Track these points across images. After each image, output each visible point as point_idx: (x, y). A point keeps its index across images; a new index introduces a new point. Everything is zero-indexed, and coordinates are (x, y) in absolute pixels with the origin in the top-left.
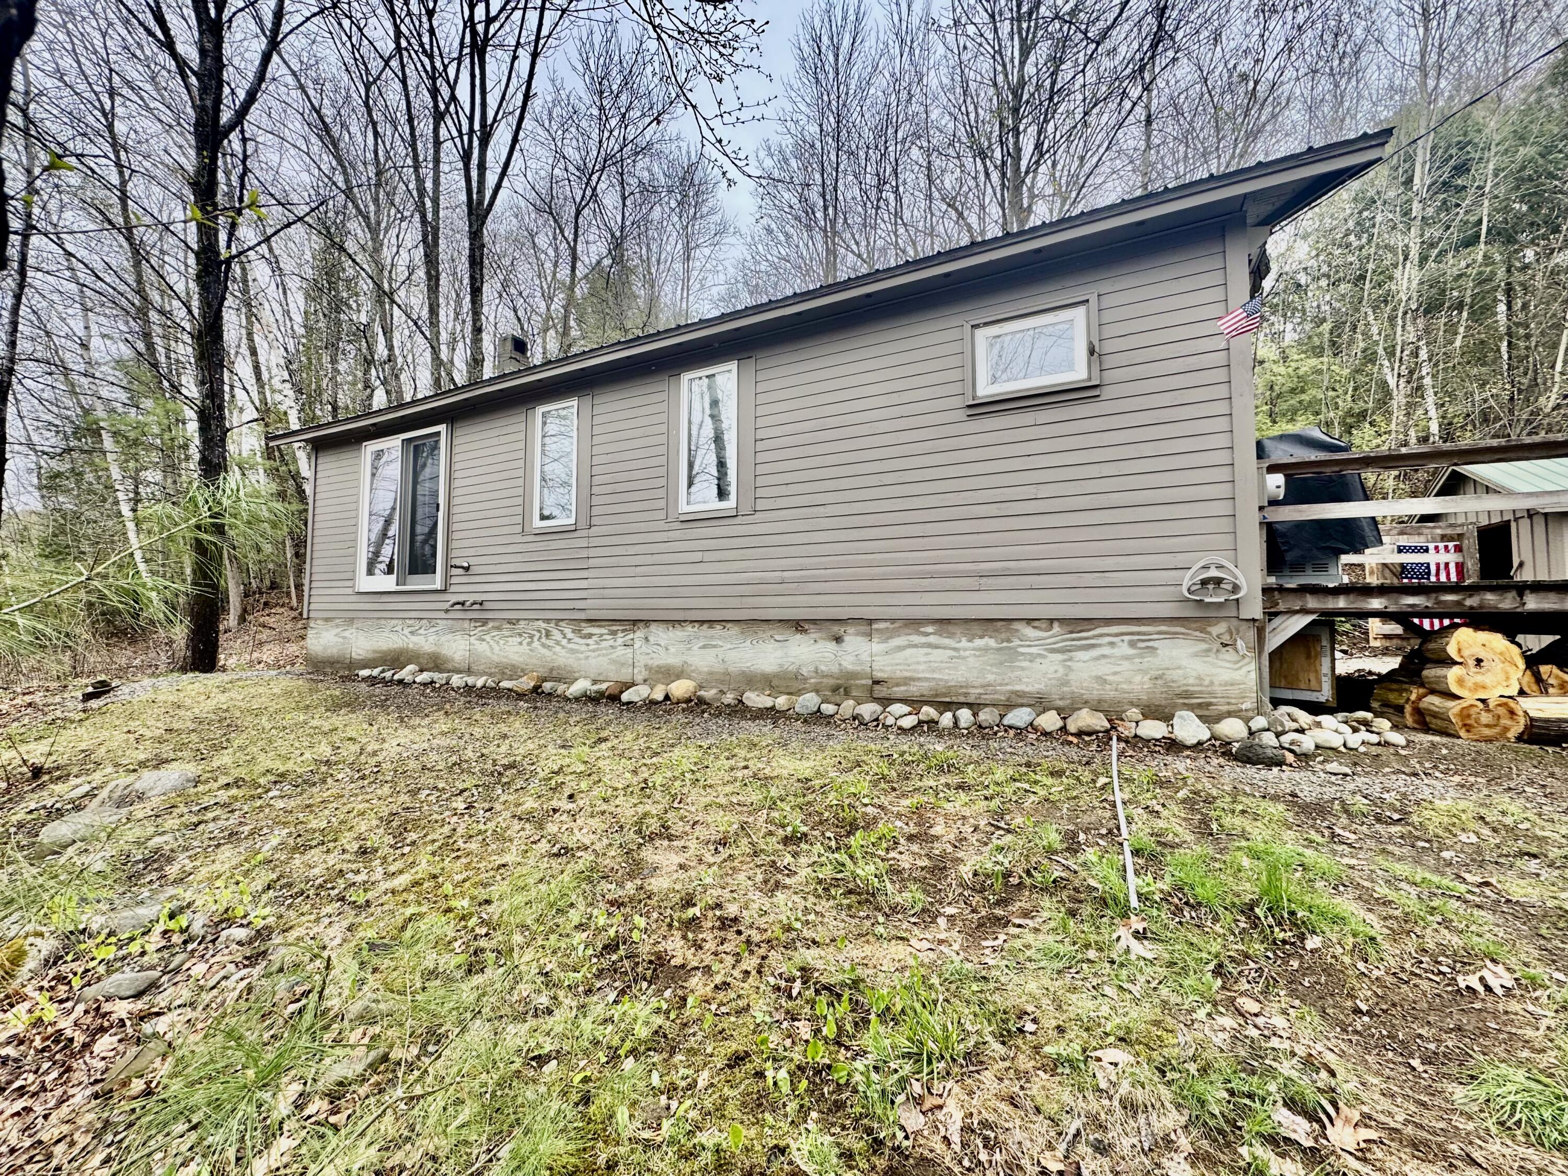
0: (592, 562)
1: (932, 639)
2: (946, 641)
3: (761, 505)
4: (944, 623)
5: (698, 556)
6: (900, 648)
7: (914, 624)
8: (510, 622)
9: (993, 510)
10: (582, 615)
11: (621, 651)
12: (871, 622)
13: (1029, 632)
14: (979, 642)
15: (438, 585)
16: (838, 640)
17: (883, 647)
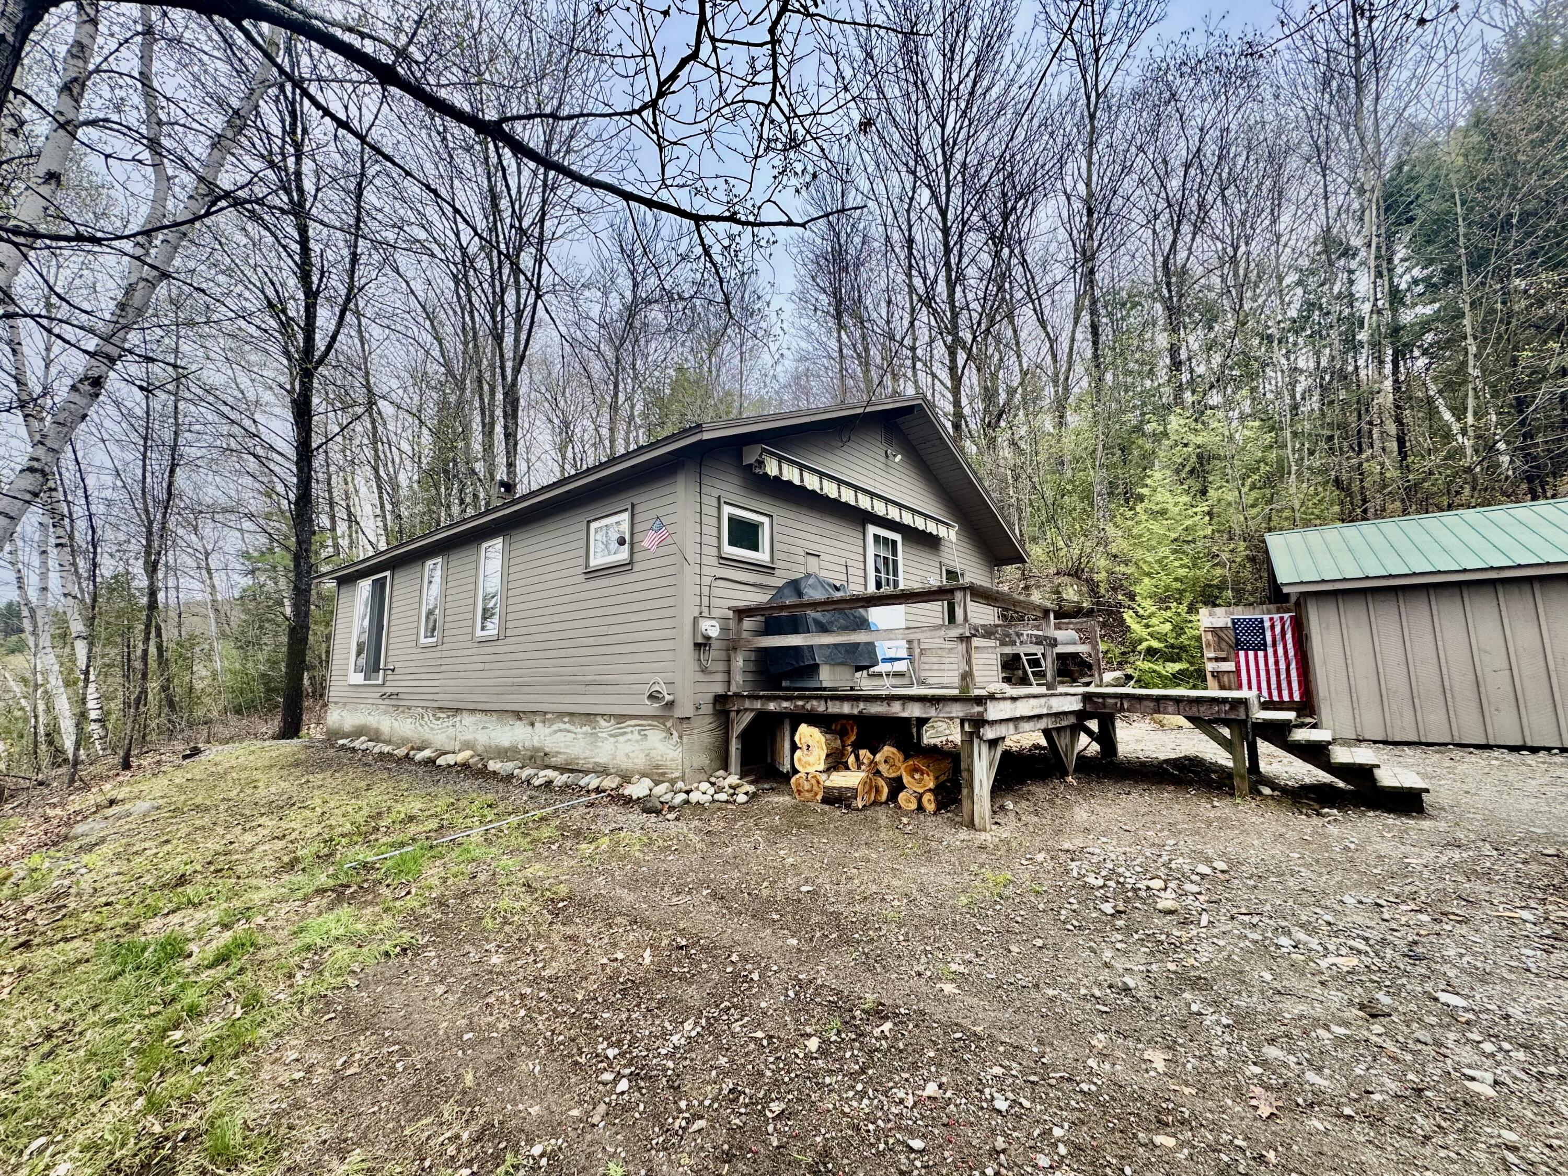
0: (443, 668)
1: (568, 726)
2: (572, 728)
3: (509, 633)
4: (571, 714)
5: (481, 666)
6: (556, 732)
7: (560, 715)
8: (409, 708)
9: (591, 641)
10: (436, 705)
11: (451, 730)
12: (545, 713)
13: (602, 723)
14: (585, 729)
15: (380, 682)
16: (532, 725)
17: (547, 731)
